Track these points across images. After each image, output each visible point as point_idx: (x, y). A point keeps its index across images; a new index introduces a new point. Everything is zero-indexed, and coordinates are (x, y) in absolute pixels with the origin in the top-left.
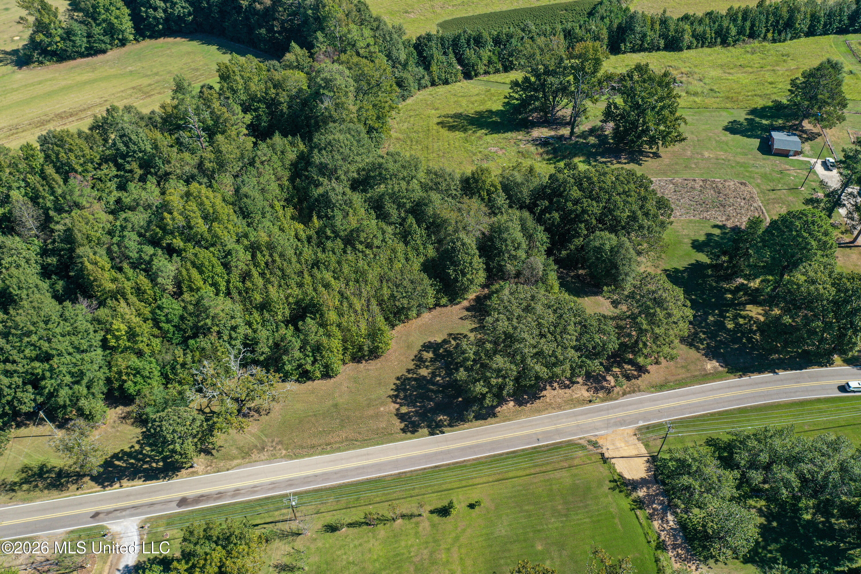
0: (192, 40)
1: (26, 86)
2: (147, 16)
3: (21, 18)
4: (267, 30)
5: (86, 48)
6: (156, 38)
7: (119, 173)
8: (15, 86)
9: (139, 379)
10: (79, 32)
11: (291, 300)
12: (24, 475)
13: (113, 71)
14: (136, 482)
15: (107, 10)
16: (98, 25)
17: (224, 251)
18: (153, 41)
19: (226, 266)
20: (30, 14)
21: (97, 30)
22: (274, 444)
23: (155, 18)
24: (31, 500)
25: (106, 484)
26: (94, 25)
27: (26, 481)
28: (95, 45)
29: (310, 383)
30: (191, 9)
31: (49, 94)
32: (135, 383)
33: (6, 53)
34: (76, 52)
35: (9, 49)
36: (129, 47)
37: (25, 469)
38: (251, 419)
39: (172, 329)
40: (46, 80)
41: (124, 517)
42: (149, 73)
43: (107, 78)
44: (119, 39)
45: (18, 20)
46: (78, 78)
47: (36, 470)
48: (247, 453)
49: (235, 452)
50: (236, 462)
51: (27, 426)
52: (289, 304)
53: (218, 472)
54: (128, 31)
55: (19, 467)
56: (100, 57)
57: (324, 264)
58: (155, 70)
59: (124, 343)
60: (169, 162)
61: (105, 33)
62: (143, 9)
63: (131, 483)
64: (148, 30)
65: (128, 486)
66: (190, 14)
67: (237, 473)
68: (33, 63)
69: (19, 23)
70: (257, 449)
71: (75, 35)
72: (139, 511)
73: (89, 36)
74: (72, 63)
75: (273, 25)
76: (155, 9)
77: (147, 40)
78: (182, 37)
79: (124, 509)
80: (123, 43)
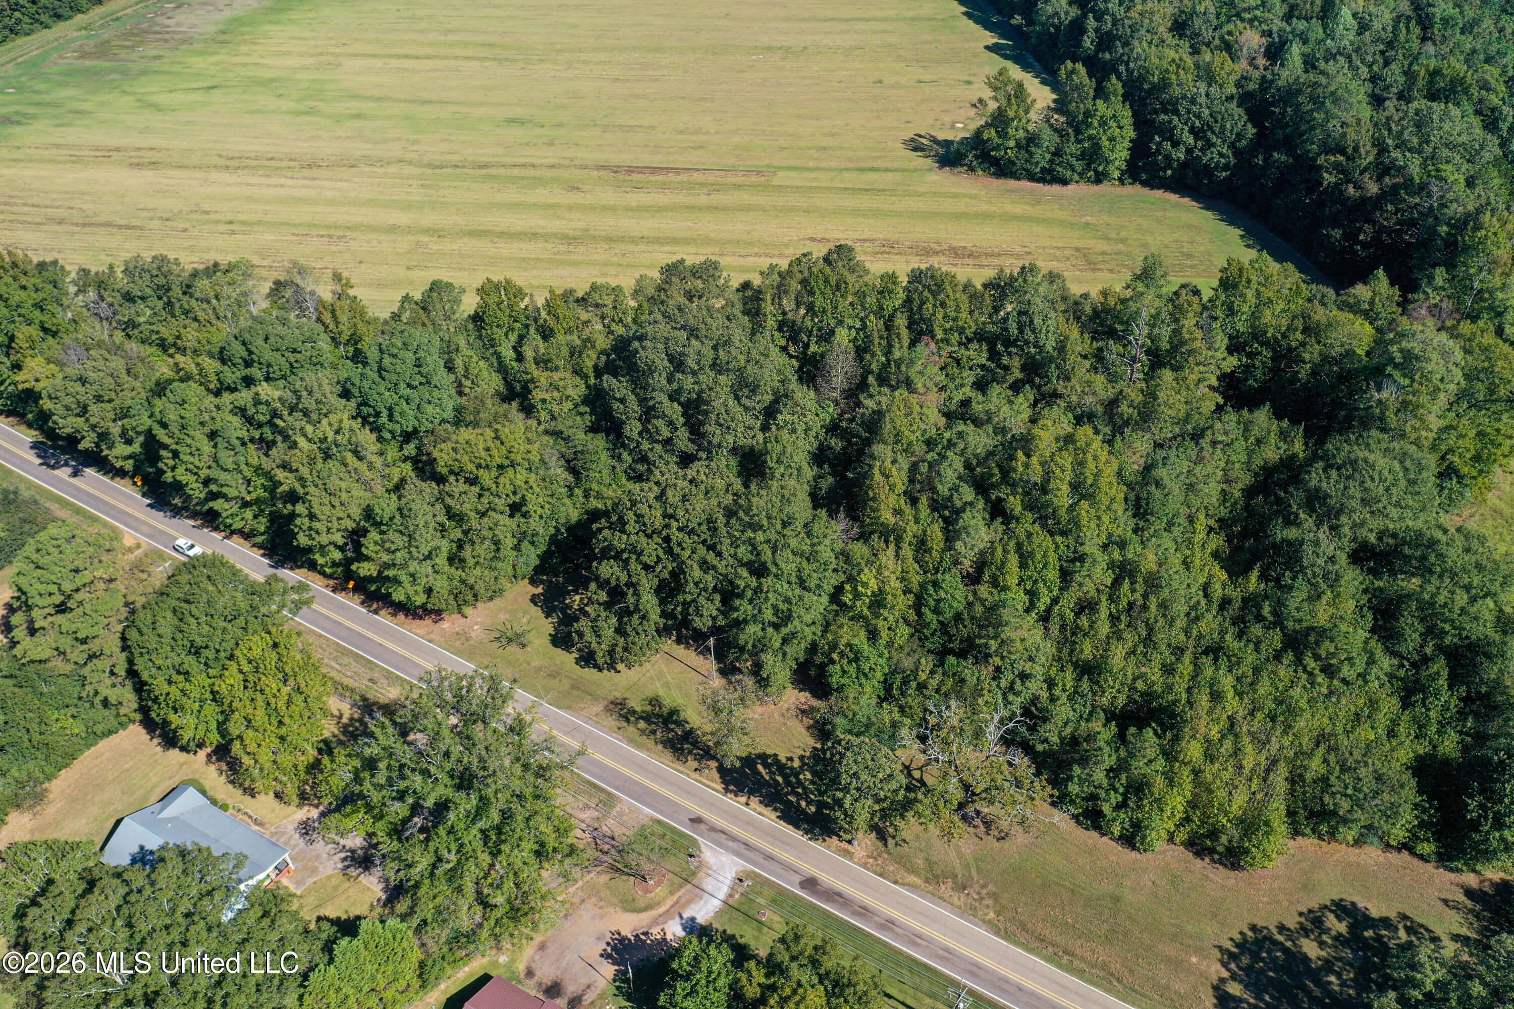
0: (1207, 208)
1: (935, 194)
2: (1158, 151)
3: (981, 101)
4: (1344, 234)
5: (1043, 169)
6: (1152, 187)
7: (988, 363)
8: (922, 189)
9: (852, 670)
10: (1046, 144)
11: (1140, 685)
12: (649, 708)
13: (1060, 214)
14: (768, 811)
15: (1103, 124)
16: (1078, 141)
17: (1075, 552)
18: (1146, 191)
19: (1066, 575)
20: (995, 98)
21: (1072, 148)
22: (984, 892)
23: (1168, 158)
24: (638, 746)
25: (732, 787)
26: (1072, 139)
27: (647, 717)
28: (1058, 168)
29: (1094, 834)
30: (1233, 161)
31: (958, 216)
32: (844, 672)
33: (935, 141)
34: (1026, 170)
35: (941, 136)
36: (1105, 188)
37: (655, 701)
38: (971, 830)
39: (934, 625)
40: (965, 195)
41: (727, 849)
42: (1113, 235)
43: (1048, 222)
44: (1095, 170)
45: (975, 101)
46: (1009, 208)
47: (665, 711)
48: (936, 877)
49: (920, 862)
50: (912, 879)
51: (688, 646)
52: (1132, 689)
53: (881, 875)
54: (1117, 163)
55: (650, 694)
56: (1056, 189)
57: (1229, 657)
58: (1123, 234)
59: (861, 606)
60: (1068, 379)
61: (1082, 157)
62: (1157, 138)
63: (761, 809)
64: (1147, 172)
65: (754, 810)
66: (1226, 168)
67: (905, 897)
68: (962, 165)
69: (974, 106)
70: (955, 883)
71: (1038, 146)
72: (750, 854)
73: (1057, 153)
74: (1012, 183)
75: (1360, 230)
76: (1175, 144)
77: (1138, 187)
78: (1194, 199)
79: (734, 839)
80: (1099, 179)
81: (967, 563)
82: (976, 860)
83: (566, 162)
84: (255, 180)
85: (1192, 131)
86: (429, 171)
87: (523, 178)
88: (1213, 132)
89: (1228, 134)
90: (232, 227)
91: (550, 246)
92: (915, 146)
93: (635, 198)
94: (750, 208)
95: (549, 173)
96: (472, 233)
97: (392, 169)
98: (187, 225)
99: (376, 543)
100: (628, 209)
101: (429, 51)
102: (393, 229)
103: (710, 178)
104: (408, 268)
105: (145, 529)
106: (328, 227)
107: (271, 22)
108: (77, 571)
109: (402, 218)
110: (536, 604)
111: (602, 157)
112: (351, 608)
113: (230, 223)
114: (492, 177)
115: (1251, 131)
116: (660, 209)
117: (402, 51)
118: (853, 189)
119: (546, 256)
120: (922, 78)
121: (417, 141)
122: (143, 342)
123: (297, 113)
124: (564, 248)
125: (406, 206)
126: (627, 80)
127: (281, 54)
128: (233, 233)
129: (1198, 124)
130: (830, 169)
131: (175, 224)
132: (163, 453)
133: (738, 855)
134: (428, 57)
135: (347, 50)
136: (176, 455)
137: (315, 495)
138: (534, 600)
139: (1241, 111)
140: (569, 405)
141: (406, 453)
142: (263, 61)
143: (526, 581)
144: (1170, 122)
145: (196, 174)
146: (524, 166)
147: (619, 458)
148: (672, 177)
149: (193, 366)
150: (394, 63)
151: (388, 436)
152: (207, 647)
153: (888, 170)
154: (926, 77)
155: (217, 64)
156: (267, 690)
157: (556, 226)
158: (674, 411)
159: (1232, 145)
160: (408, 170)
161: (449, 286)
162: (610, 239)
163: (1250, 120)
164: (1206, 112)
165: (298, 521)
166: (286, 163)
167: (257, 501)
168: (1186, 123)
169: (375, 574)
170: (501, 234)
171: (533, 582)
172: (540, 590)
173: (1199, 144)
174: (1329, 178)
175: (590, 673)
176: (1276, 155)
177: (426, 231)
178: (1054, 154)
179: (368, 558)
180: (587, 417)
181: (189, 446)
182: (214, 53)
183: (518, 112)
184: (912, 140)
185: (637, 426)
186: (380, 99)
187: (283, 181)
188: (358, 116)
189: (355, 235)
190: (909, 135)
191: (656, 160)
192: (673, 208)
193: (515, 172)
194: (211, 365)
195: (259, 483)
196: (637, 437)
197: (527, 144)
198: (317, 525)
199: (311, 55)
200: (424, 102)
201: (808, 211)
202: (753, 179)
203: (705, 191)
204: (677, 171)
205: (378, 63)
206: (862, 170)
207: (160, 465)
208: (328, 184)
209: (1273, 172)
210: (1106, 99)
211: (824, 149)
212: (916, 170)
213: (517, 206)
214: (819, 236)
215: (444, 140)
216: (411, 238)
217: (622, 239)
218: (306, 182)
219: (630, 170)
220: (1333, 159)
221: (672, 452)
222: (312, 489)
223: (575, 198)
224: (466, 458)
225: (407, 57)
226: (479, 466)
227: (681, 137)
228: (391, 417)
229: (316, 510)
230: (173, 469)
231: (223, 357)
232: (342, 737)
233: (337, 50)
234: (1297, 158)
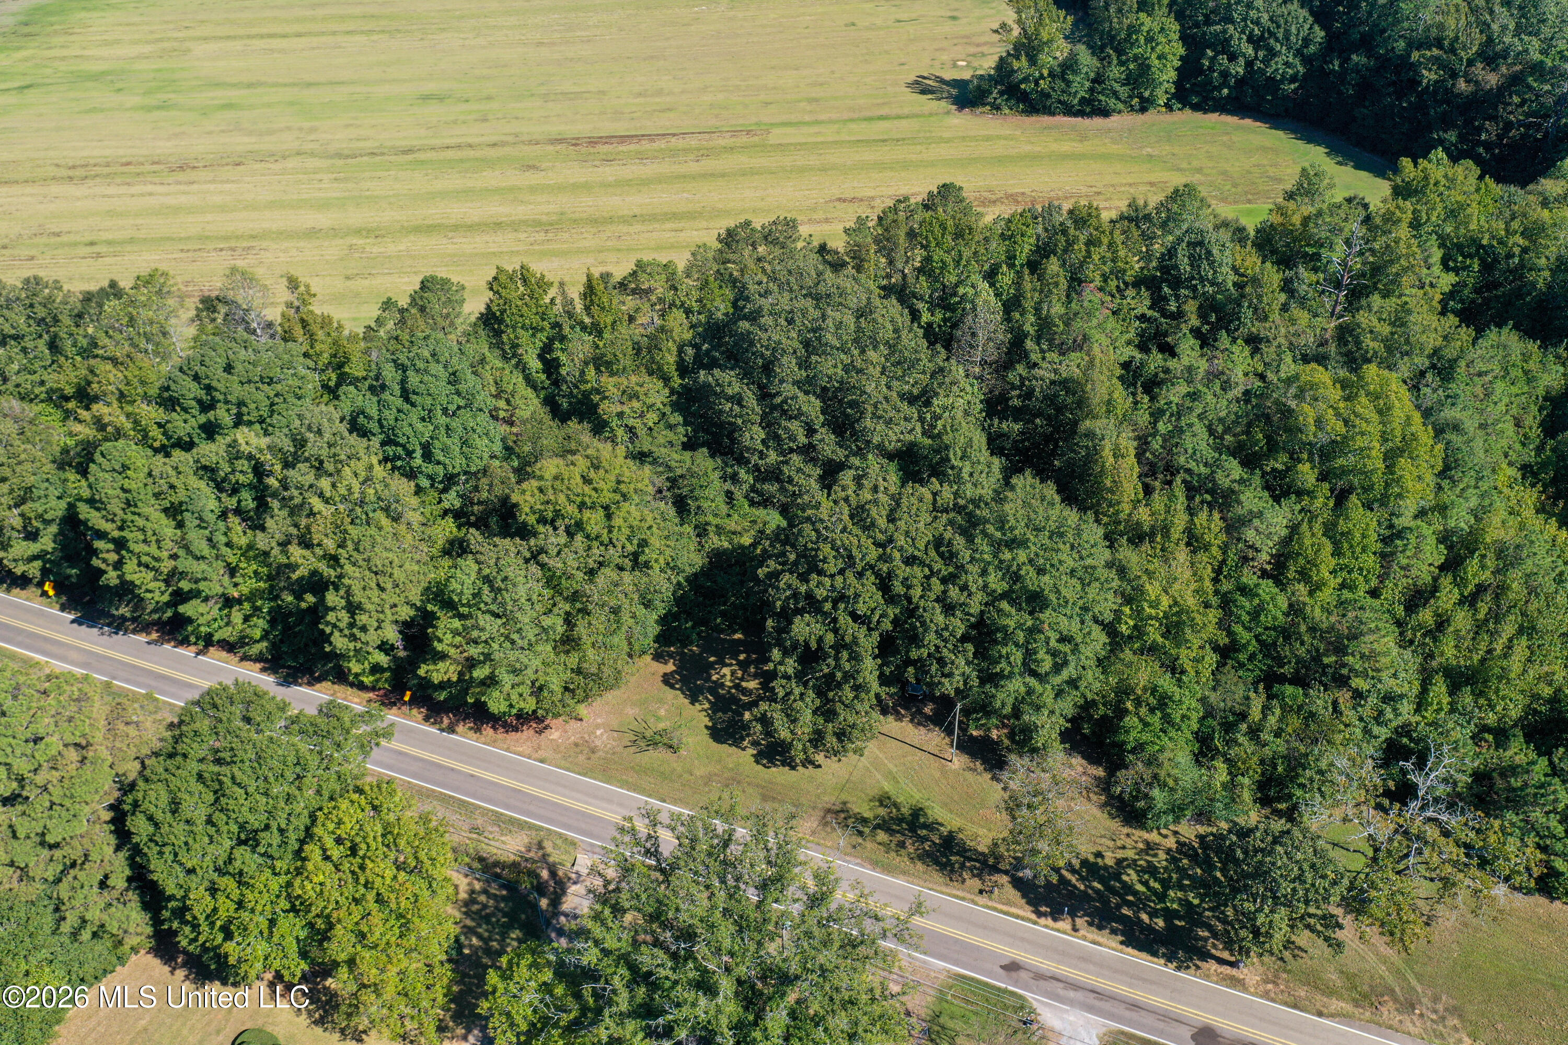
0: (1276, 128)
1: (963, 138)
2: (1211, 69)
3: (1003, 25)
4: (1460, 136)
5: (1082, 100)
6: (1206, 111)
7: (1150, 313)
8: (946, 135)
9: (1156, 720)
10: (1085, 70)
12: (882, 811)
13: (1114, 148)
14: (1104, 937)
15: (1150, 39)
16: (1122, 64)
17: (1391, 526)
18: (1198, 115)
19: (1386, 558)
20: (1018, 22)
21: (1115, 72)
22: (1440, 1007)
23: (1225, 74)
24: (888, 869)
25: (1043, 909)
26: (1115, 62)
27: (884, 825)
28: (1101, 97)
30: (1301, 69)
31: (1001, 160)
32: (1146, 724)
33: (942, 81)
34: (1063, 103)
35: (948, 75)
36: (1151, 116)
37: (883, 800)
39: (1253, 646)
40: (999, 137)
41: (1071, 1003)
42: (1184, 165)
43: (1105, 157)
44: (1141, 97)
45: (996, 26)
46: (1054, 147)
47: (905, 811)
48: (1365, 996)
49: (1335, 978)
50: (1336, 1005)
51: (899, 717)
52: (1532, 696)
53: (1295, 1007)
54: (1166, 85)
55: (875, 792)
56: (1098, 122)
58: (1195, 164)
59: (1154, 634)
60: (1266, 318)
61: (1126, 81)
62: (1210, 53)
63: (1093, 934)
64: (1197, 94)
65: (1084, 938)
66: (1293, 79)
67: (1344, 1034)
68: (984, 105)
69: (996, 31)
70: (1396, 1000)
71: (1076, 72)
72: (1106, 1006)
73: (1098, 80)
74: (1046, 120)
75: (1479, 130)
76: (1232, 58)
77: (1188, 112)
78: (1256, 119)
79: (1075, 986)
80: (1145, 105)
81: (1264, 557)
83: (510, 139)
84: (112, 190)
85: (1250, 40)
86: (341, 162)
87: (462, 161)
88: (1277, 40)
89: (1293, 39)
90: (96, 249)
91: (522, 236)
92: (922, 87)
93: (609, 173)
94: (753, 172)
95: (493, 153)
96: (417, 230)
97: (291, 163)
98: (33, 252)
99: (456, 633)
100: (605, 185)
101: (297, 28)
102: (312, 233)
103: (693, 142)
104: (348, 278)
105: (74, 655)
106: (226, 238)
107: (84, 8)
108: (37, 740)
109: (323, 220)
110: (672, 687)
111: (556, 128)
112: (411, 730)
113: (92, 244)
114: (423, 162)
115: (1319, 34)
116: (645, 183)
117: (264, 31)
118: (867, 141)
119: (521, 247)
120: (899, 17)
121: (313, 130)
122: (22, 399)
123: (149, 109)
124: (541, 236)
125: (323, 205)
126: (553, 44)
127: (106, 43)
128: (99, 256)
129: (1256, 32)
130: (831, 122)
131: (16, 252)
132: (99, 544)
133: (1091, 1009)
134: (299, 35)
135: (190, 33)
136: (120, 545)
137: (354, 576)
138: (667, 680)
139: (1304, 13)
140: (652, 417)
141: (446, 504)
142: (86, 53)
143: (648, 658)
144: (1225, 31)
145: (29, 189)
146: (459, 147)
147: (734, 478)
148: (646, 145)
149: (123, 418)
150: (259, 44)
151: (425, 483)
152: (267, 827)
153: (899, 117)
154: (904, 16)
155: (26, 60)
156: (378, 882)
157: (520, 212)
158: (812, 406)
159: (1299, 53)
160: (312, 163)
161: (446, 282)
162: (594, 221)
163: (1317, 21)
164: (1265, 17)
165: (331, 617)
166: (148, 167)
167: (251, 597)
168: (1243, 32)
169: (455, 679)
170: (456, 228)
171: (658, 657)
172: (670, 667)
173: (1261, 54)
174: (1429, 76)
175: (779, 774)
176: (1354, 57)
177: (358, 232)
178: (1094, 81)
179: (443, 656)
180: (681, 429)
181: (143, 530)
182: (19, 48)
183: (430, 87)
184: (917, 82)
185: (759, 433)
186: (250, 85)
187: (150, 188)
188: (229, 106)
189: (264, 244)
190: (912, 78)
191: (621, 128)
192: (660, 180)
193: (450, 154)
194: (150, 413)
195: (250, 571)
196: (761, 447)
197: (455, 122)
198: (362, 619)
199: (148, 42)
200: (309, 85)
201: (824, 169)
202: (744, 139)
203: (692, 157)
204: (651, 138)
205: (238, 45)
206: (870, 119)
207: (95, 562)
208: (212, 187)
209: (1353, 78)
210: (1151, 11)
211: (816, 100)
212: (931, 115)
213: (466, 194)
214: (848, 195)
215: (347, 126)
216: (340, 242)
217: (610, 220)
218: (182, 187)
219: (593, 142)
220: (1428, 53)
221: (814, 460)
222: (349, 568)
223: (533, 178)
224: (562, 499)
225: (270, 36)
226: (582, 506)
227: (641, 100)
228: (427, 455)
229: (358, 596)
230: (118, 565)
231: (168, 401)
232: (469, 923)
233: (180, 35)
234: (1378, 58)
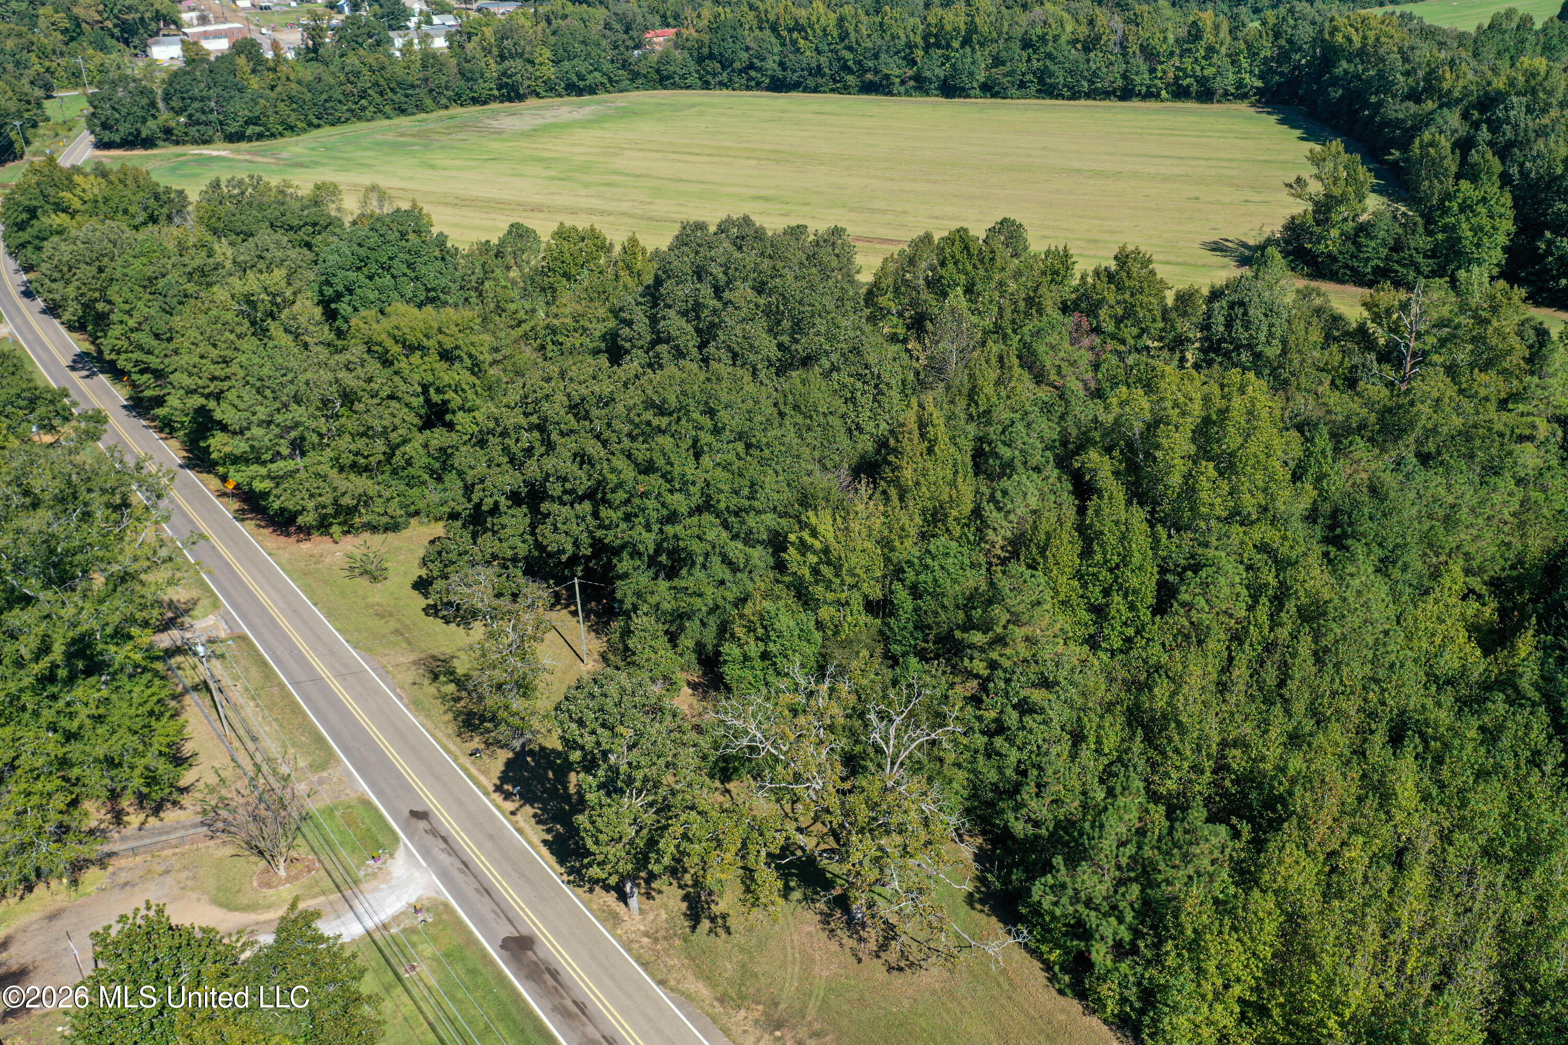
2: (1548, 252)
3: (1299, 180)
5: (1376, 269)
6: (1537, 304)
10: (1382, 234)
14: (535, 830)
15: (1466, 209)
16: (1430, 233)
20: (1318, 177)
21: (1422, 241)
25: (508, 787)
26: (1421, 229)
27: (462, 682)
28: (1396, 267)
34: (1352, 269)
35: (1253, 242)
38: (852, 943)
45: (1292, 180)
48: (742, 997)
49: (729, 968)
50: (701, 989)
53: (644, 965)
61: (1432, 254)
62: (1548, 234)
63: (530, 825)
65: (517, 824)
67: (662, 1009)
69: (1290, 186)
70: (767, 1013)
71: (1371, 237)
72: (460, 878)
73: (1397, 247)
79: (453, 851)
82: (829, 990)
92: (1215, 247)
121: (650, 203)
123: (553, 179)
127: (573, 145)
133: (443, 874)
134: (709, 155)
135: (636, 146)
138: (431, 543)
142: (553, 148)
155: (511, 147)
161: (530, 231)
175: (431, 623)
178: (1391, 249)
182: (514, 141)
183: (769, 193)
184: (1214, 242)
186: (639, 176)
188: (609, 184)
190: (1213, 238)
199: (600, 147)
200: (681, 181)
205: (659, 155)
210: (1474, 178)
212: (1204, 266)
219: (858, 239)
225: (689, 153)
227: (933, 221)
233: (627, 146)
